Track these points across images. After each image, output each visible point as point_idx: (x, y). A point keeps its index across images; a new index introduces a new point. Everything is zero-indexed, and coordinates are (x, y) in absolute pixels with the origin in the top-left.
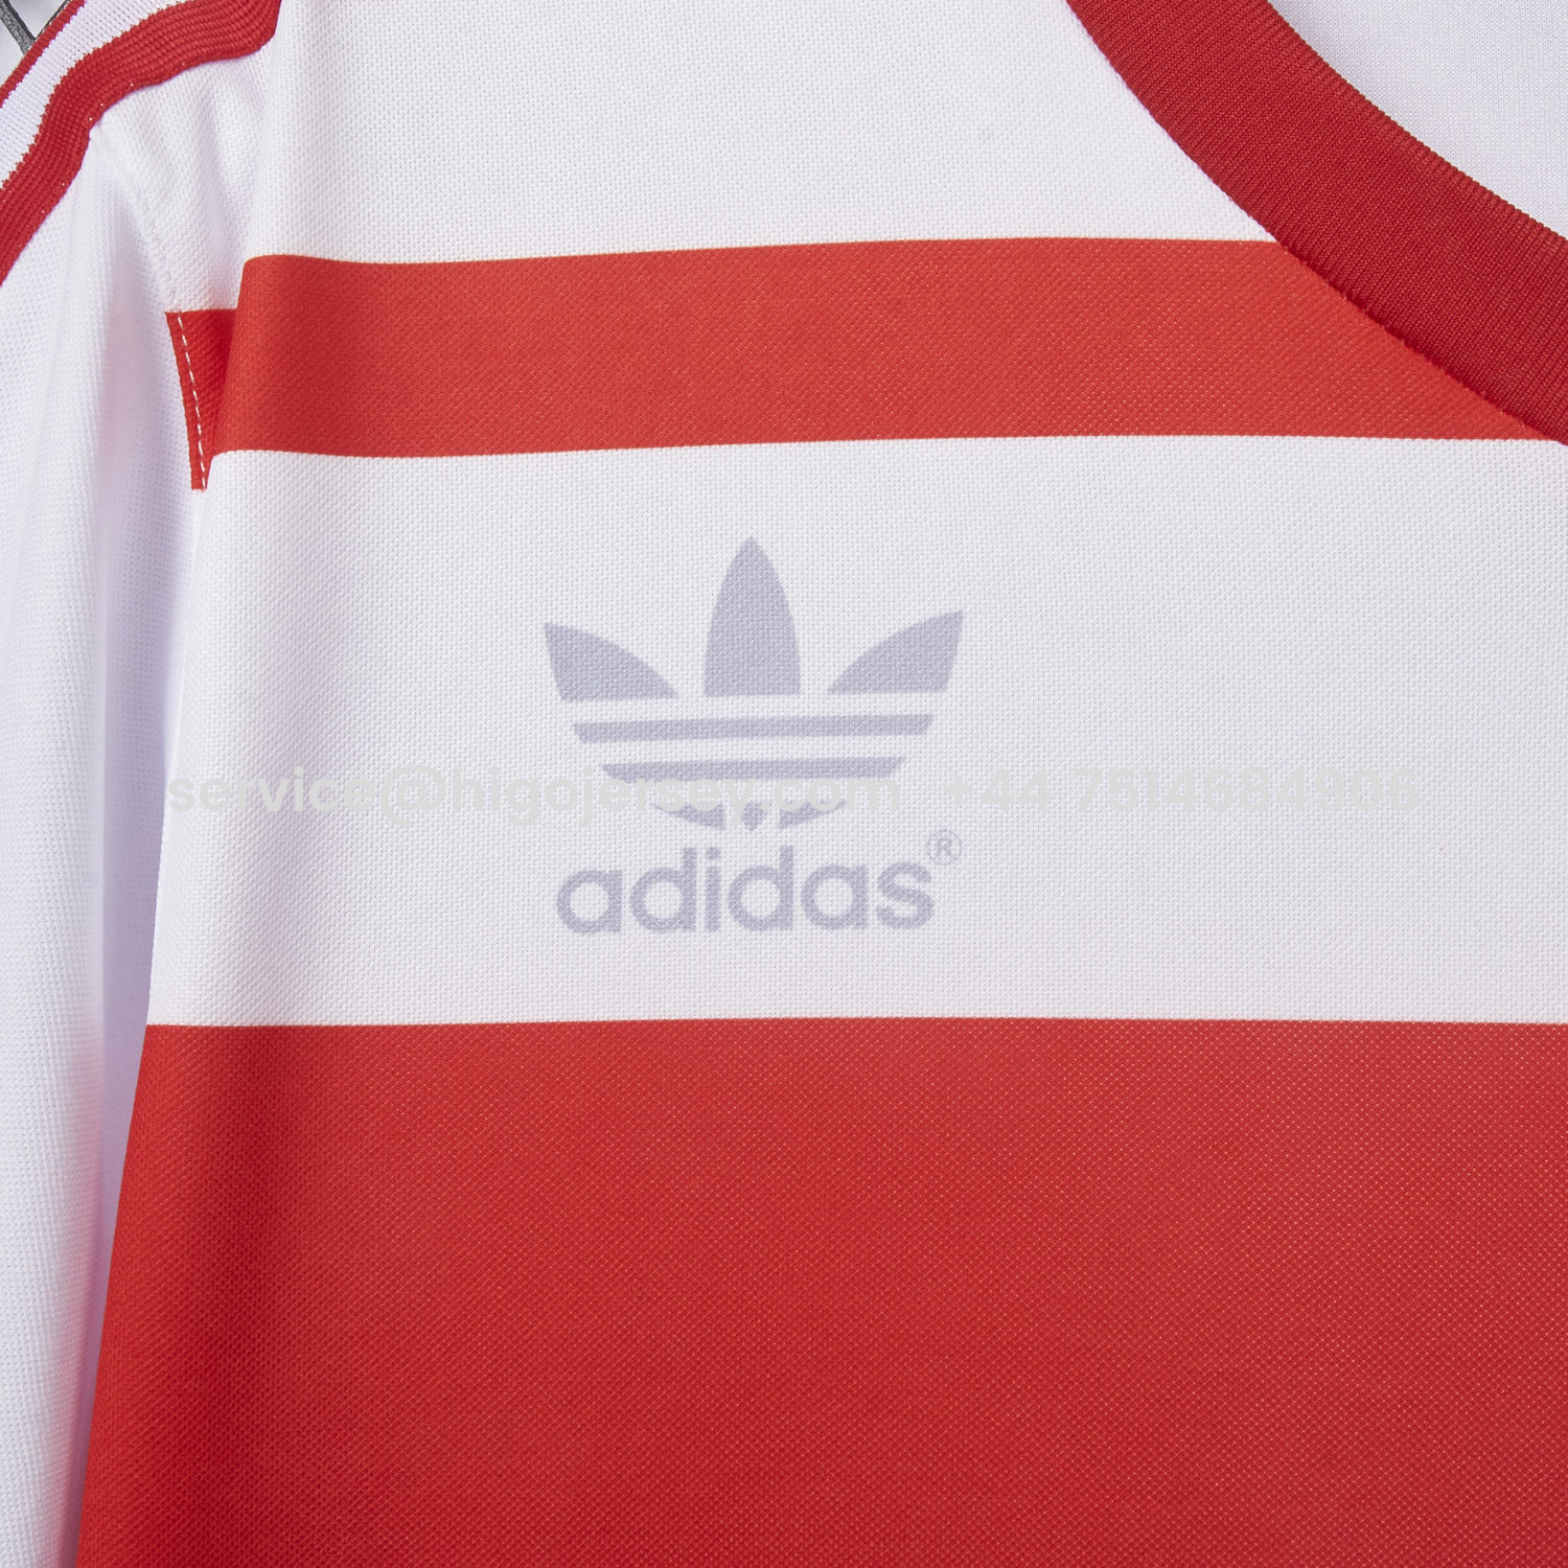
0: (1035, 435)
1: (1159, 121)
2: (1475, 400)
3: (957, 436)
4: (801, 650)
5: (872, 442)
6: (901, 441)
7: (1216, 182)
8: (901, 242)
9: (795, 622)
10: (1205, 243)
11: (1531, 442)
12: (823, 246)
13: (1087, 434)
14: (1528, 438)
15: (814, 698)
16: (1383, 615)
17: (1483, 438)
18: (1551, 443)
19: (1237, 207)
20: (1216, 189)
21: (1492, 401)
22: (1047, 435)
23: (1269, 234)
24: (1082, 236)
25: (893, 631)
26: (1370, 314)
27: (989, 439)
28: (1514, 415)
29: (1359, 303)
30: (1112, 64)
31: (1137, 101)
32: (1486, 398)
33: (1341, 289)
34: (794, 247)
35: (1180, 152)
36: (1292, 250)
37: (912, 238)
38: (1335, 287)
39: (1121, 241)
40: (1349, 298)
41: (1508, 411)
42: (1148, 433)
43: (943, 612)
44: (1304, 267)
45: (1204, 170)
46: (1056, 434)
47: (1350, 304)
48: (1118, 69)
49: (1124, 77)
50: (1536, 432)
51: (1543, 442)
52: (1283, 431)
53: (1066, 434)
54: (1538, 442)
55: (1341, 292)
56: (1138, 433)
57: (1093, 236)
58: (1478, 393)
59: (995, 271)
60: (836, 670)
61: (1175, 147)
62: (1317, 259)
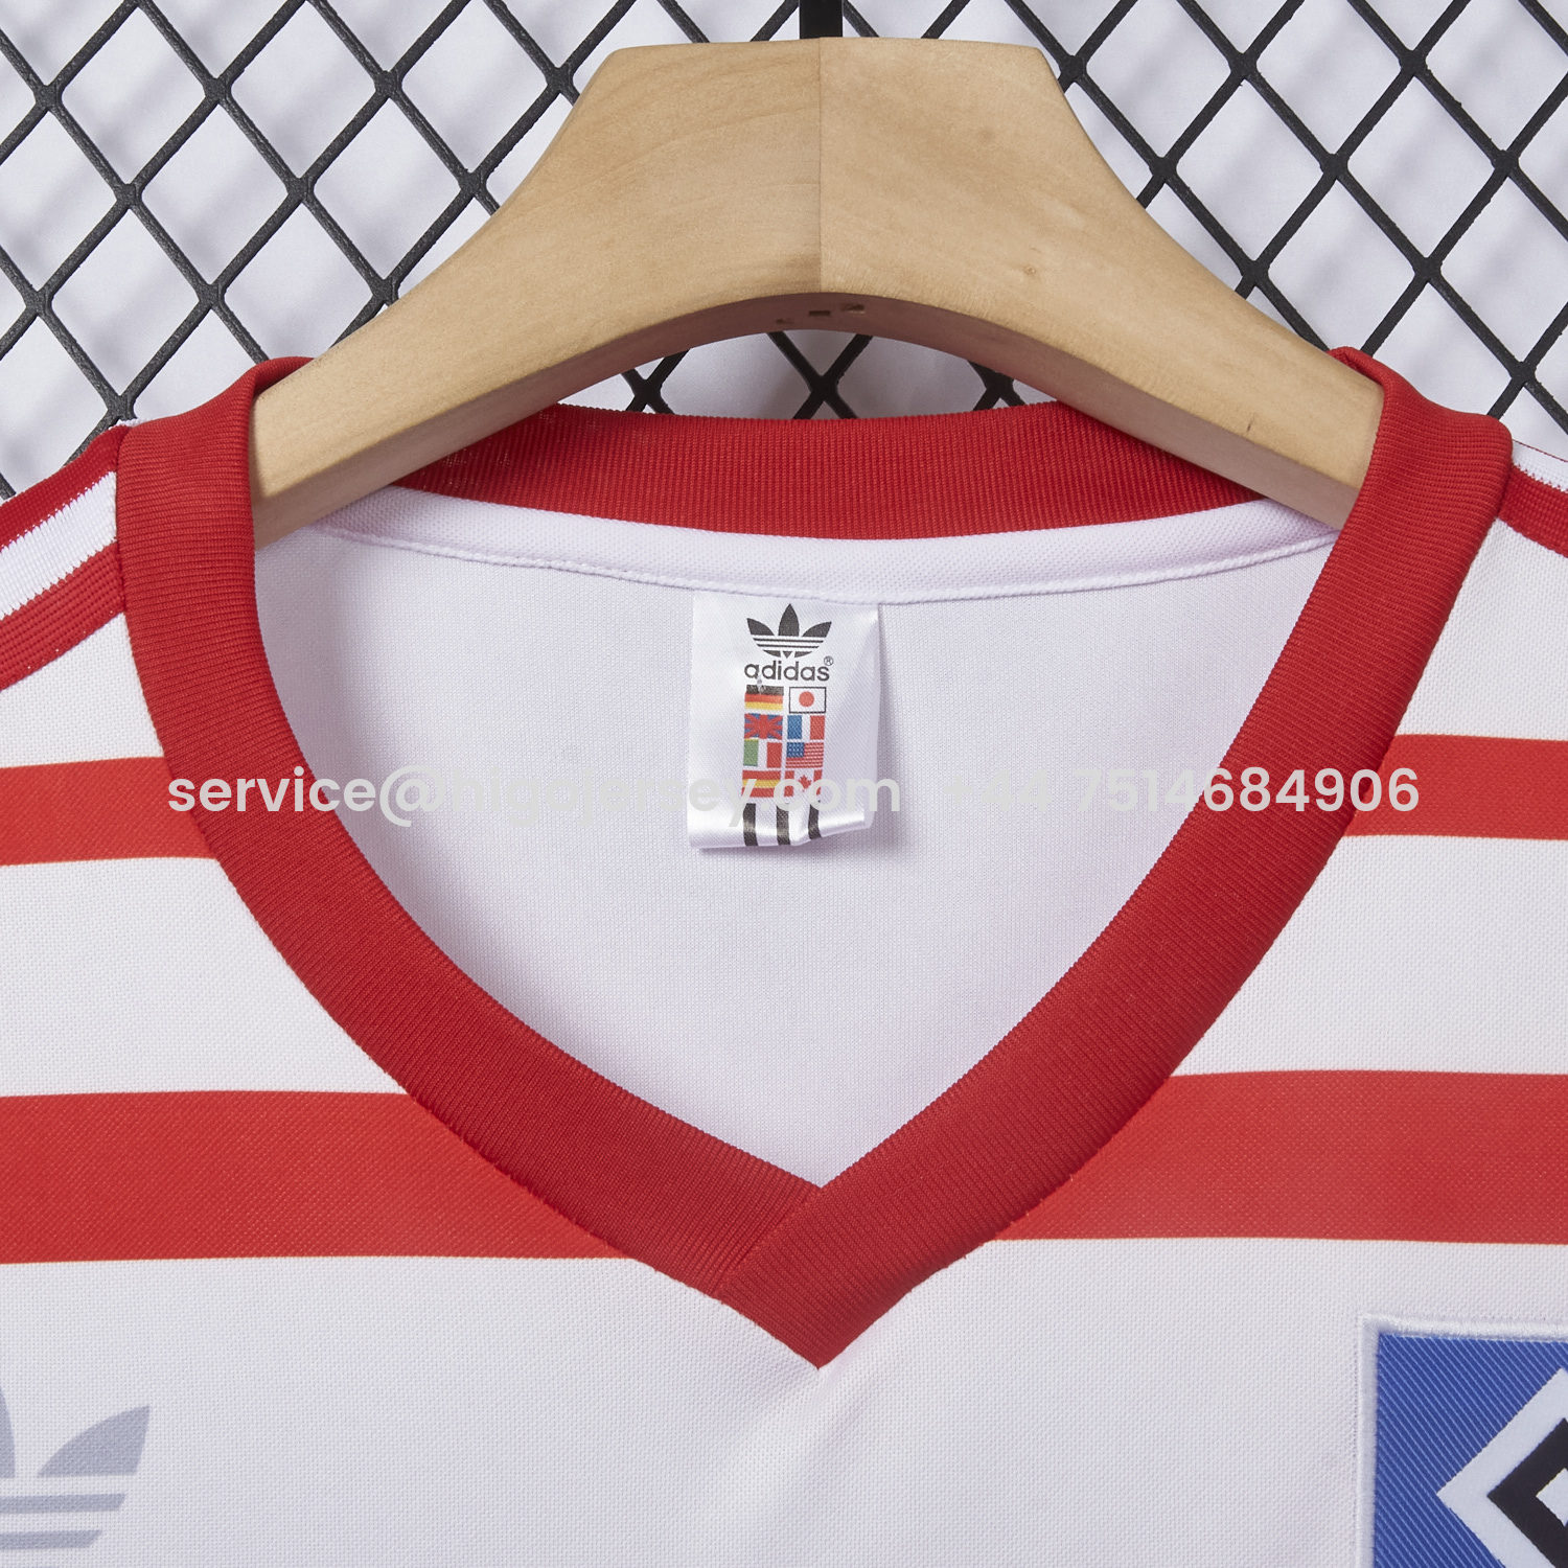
0: (209, 1257)
1: (312, 992)
2: (566, 1225)
3: (145, 1258)
4: (16, 1440)
5: (75, 1263)
6: (99, 1263)
7: (358, 1043)
8: (100, 1095)
9: (11, 1416)
10: (349, 1094)
11: (613, 1260)
12: (35, 1097)
13: (252, 1256)
14: (610, 1257)
15: (26, 1481)
16: (494, 1405)
17: (574, 1257)
18: (629, 1260)
19: (375, 1065)
20: (358, 1049)
21: (581, 1226)
22: (218, 1256)
23: (401, 1087)
24: (248, 1090)
25: (92, 1423)
26: (482, 1154)
27: (171, 1260)
28: (600, 1237)
29: (474, 1145)
30: (275, 944)
31: (295, 976)
32: (577, 1223)
33: (458, 1134)
34: (12, 1098)
35: (329, 1018)
36: (420, 1101)
37: (109, 1091)
38: (455, 1132)
39: (281, 1094)
40: (466, 1141)
41: (594, 1234)
42: (302, 1255)
43: (133, 1407)
44: (429, 1115)
45: (349, 1033)
46: (226, 1256)
47: (467, 1146)
48: (280, 949)
49: (284, 955)
50: (616, 1252)
51: (622, 1260)
52: (412, 1253)
53: (235, 1256)
54: (618, 1260)
55: (459, 1135)
56: (294, 1255)
57: (257, 1089)
58: (570, 1219)
59: (177, 1118)
60: (44, 1458)
61: (325, 1014)
62: (438, 1109)
